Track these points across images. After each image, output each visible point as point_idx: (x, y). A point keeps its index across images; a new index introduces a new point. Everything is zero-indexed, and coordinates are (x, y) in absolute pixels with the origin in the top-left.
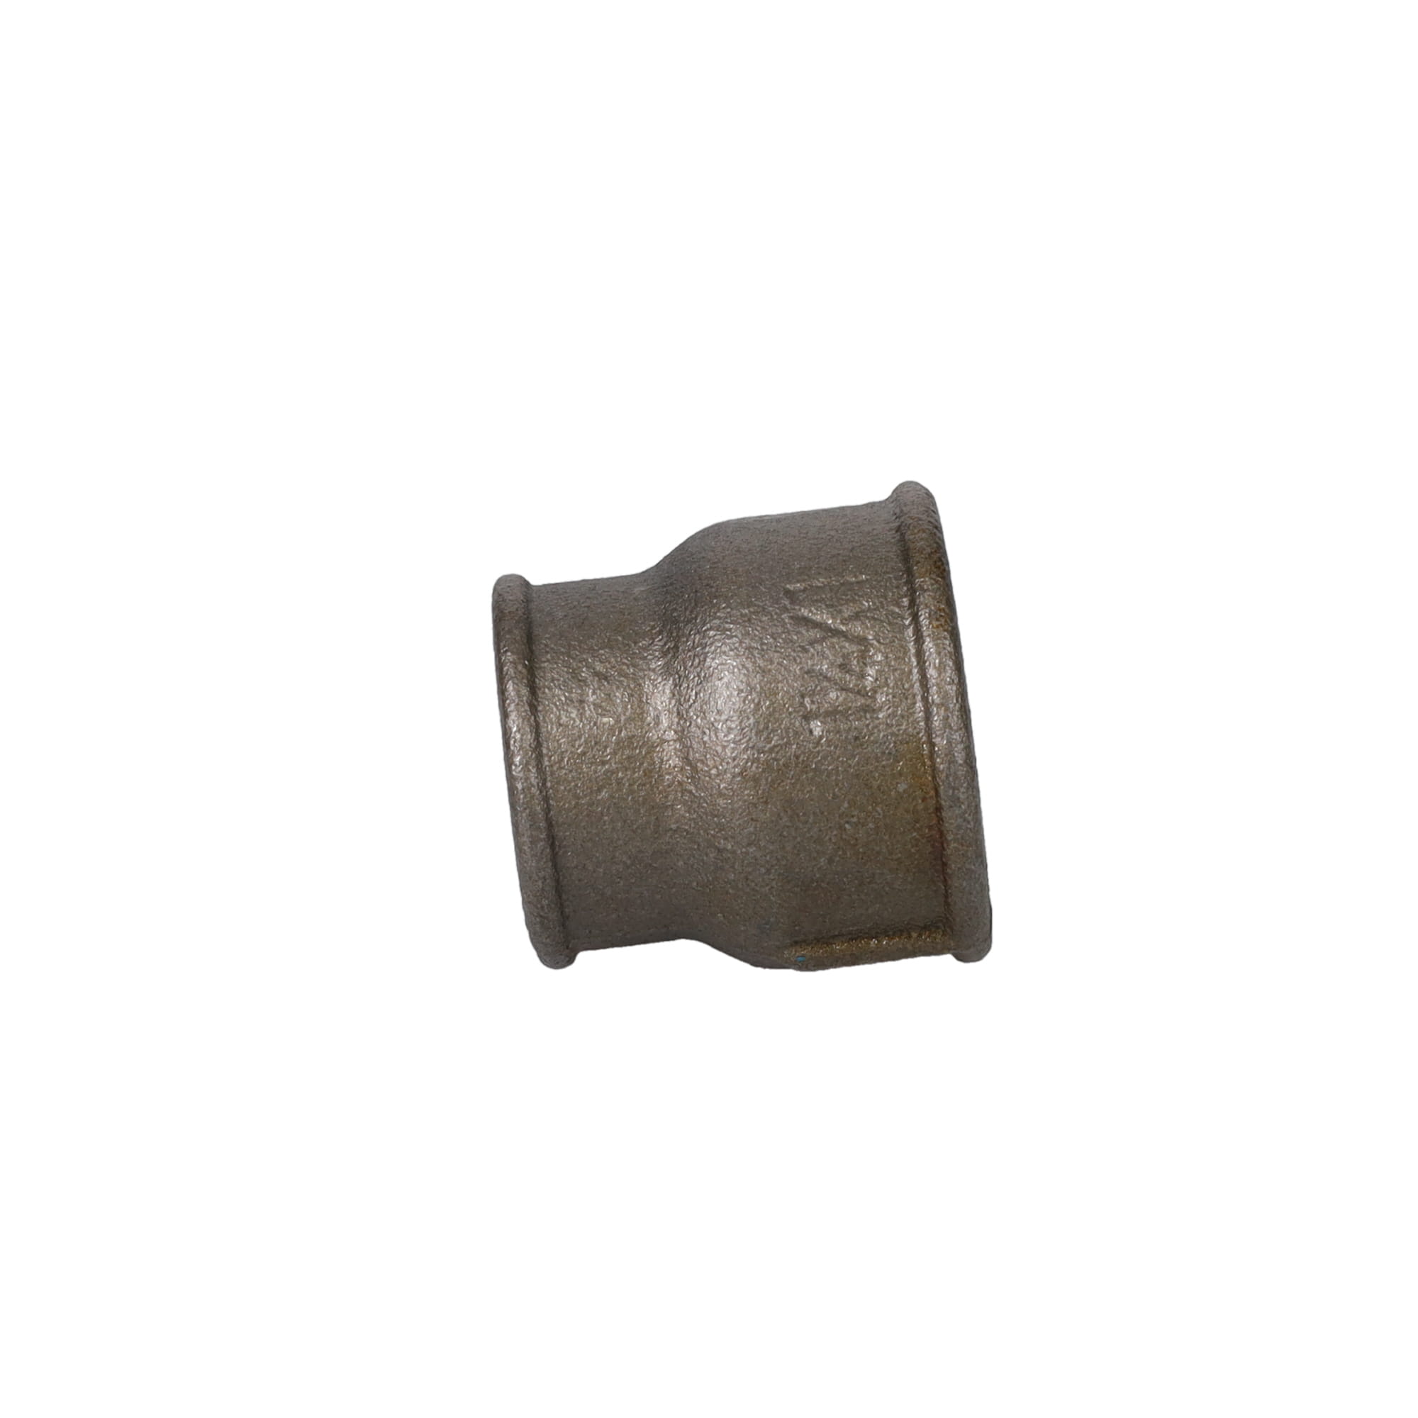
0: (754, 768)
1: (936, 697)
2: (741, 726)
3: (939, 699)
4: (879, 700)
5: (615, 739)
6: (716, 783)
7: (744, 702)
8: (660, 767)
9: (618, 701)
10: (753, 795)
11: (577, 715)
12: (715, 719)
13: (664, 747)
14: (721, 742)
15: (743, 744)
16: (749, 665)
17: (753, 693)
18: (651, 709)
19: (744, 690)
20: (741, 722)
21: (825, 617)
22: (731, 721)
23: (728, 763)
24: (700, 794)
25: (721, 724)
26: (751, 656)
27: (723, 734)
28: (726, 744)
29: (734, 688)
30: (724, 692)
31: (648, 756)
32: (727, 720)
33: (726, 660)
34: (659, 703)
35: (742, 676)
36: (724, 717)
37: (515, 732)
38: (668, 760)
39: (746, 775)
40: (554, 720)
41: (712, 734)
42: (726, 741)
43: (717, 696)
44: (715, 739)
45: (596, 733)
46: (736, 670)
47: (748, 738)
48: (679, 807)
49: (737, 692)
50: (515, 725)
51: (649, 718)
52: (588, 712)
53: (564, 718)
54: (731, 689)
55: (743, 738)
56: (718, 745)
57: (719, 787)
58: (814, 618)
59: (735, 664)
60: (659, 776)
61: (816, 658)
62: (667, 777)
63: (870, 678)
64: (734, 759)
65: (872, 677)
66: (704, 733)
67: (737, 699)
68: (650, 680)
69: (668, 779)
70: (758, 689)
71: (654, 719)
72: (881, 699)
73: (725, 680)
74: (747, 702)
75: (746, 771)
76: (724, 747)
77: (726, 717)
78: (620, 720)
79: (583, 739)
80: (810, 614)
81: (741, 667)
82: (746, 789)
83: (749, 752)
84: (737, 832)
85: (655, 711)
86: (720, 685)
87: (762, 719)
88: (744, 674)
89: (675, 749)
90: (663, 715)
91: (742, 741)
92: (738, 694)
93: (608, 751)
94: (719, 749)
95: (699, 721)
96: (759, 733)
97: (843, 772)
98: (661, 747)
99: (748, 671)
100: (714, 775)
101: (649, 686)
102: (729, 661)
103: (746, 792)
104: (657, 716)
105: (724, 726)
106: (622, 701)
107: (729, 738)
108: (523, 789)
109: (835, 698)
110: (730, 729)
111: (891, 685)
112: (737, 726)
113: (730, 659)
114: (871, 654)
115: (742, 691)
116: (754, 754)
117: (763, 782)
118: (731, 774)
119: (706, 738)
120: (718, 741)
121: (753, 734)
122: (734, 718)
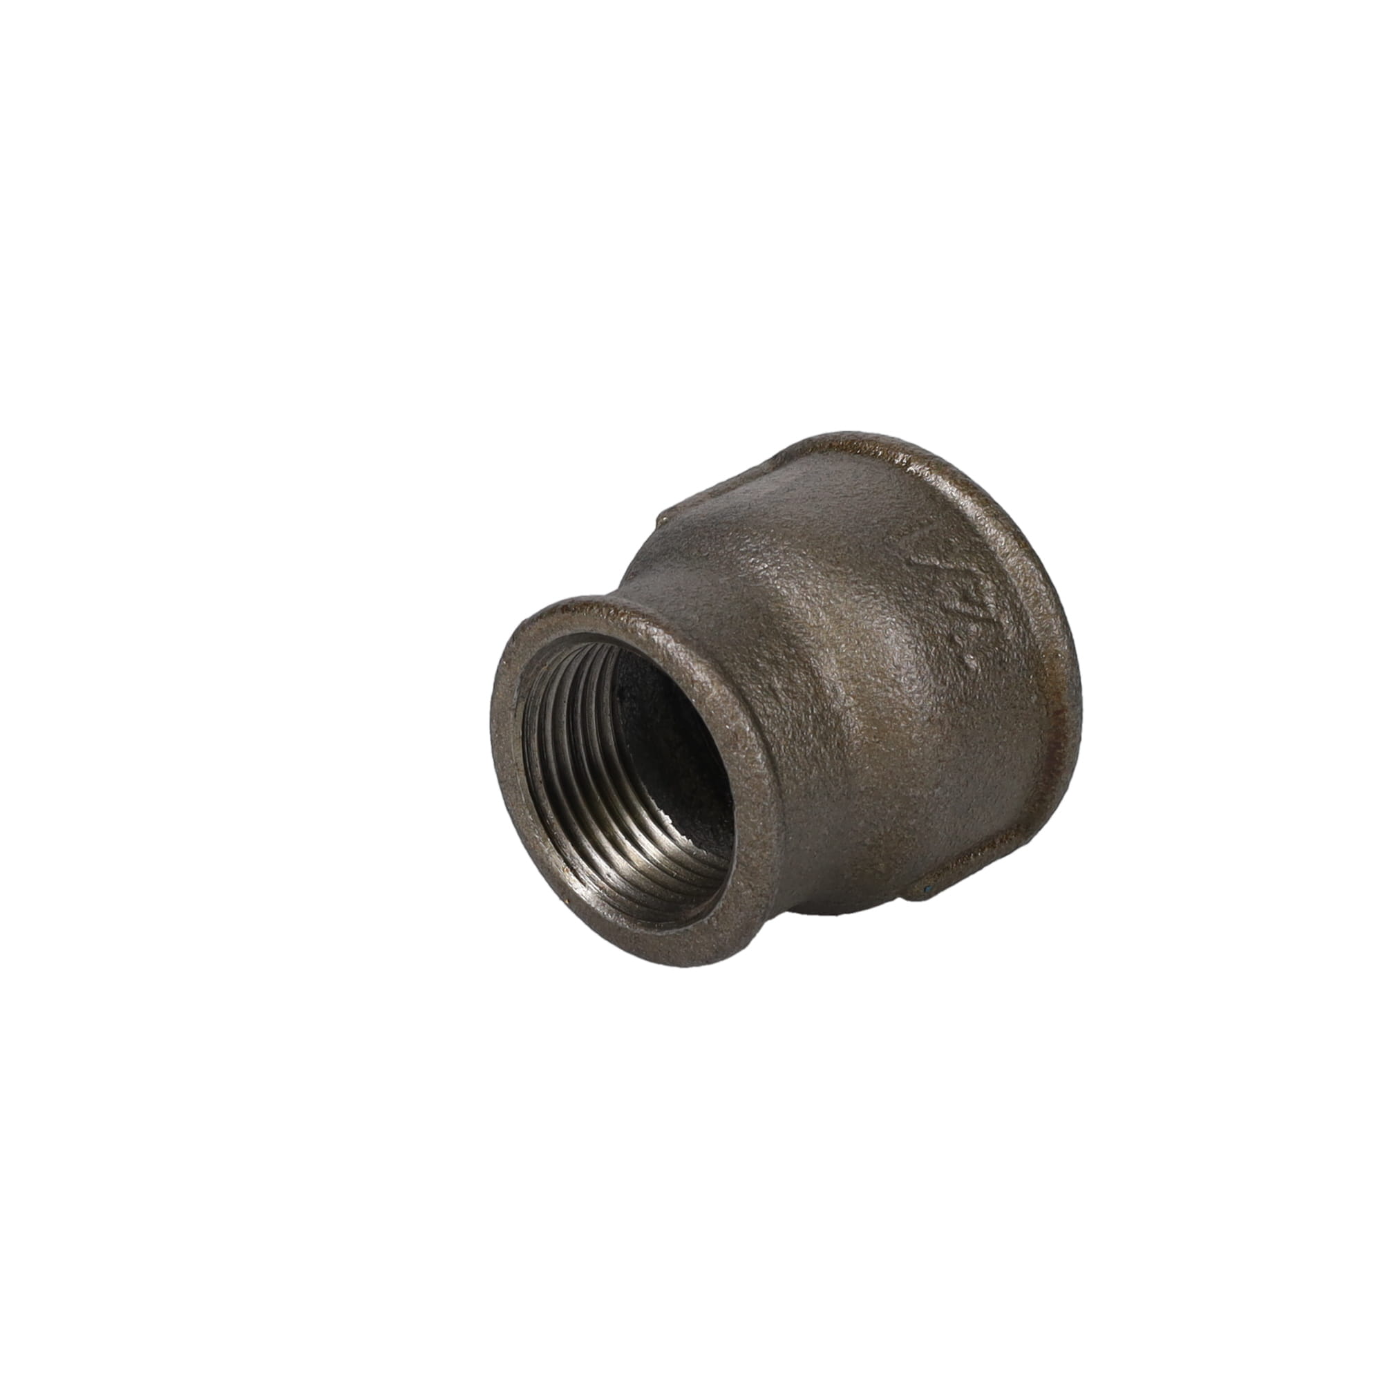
0: (939, 712)
1: (1050, 608)
2: (920, 675)
3: (1053, 609)
4: (1004, 624)
5: (812, 718)
6: (906, 734)
7: (916, 652)
8: (849, 735)
9: (799, 682)
10: (940, 738)
11: (776, 704)
12: (895, 675)
13: (848, 715)
14: (906, 695)
15: (926, 692)
16: (906, 618)
17: (920, 643)
18: (826, 682)
19: (913, 642)
20: (919, 672)
21: (932, 561)
22: (911, 673)
23: (916, 713)
24: (890, 750)
25: (903, 678)
26: (903, 610)
27: (907, 687)
28: (911, 695)
29: (903, 642)
30: (896, 648)
31: (838, 727)
32: (907, 673)
33: (885, 619)
34: (830, 675)
35: (905, 629)
36: (903, 671)
37: (749, 732)
38: (854, 726)
39: (933, 720)
40: (761, 713)
41: (896, 690)
42: (910, 693)
43: (891, 653)
44: (899, 694)
45: (796, 716)
46: (898, 625)
47: (928, 685)
48: (867, 768)
49: (907, 646)
50: (747, 725)
51: (828, 691)
52: (783, 699)
53: (768, 709)
54: (901, 644)
55: (926, 686)
56: (904, 699)
57: (910, 738)
58: (924, 563)
59: (894, 620)
60: (849, 743)
61: (949, 598)
62: (856, 742)
63: (991, 605)
64: (921, 708)
65: (992, 604)
66: (888, 691)
67: (910, 651)
68: (813, 656)
69: (857, 744)
70: (922, 638)
71: (832, 691)
72: (1005, 622)
73: (893, 636)
74: (918, 652)
75: (933, 716)
76: (910, 699)
77: (906, 671)
78: (809, 700)
79: (789, 725)
80: (920, 561)
81: (900, 622)
82: (934, 733)
83: (932, 698)
84: (927, 777)
85: (830, 683)
86: (890, 643)
87: (934, 664)
88: (906, 627)
89: (858, 713)
90: (837, 685)
91: (925, 689)
92: (909, 647)
93: (810, 730)
94: (906, 702)
95: (879, 681)
96: (936, 678)
97: (997, 697)
98: (845, 715)
99: (908, 623)
100: (904, 727)
101: (814, 662)
102: (888, 619)
103: (934, 737)
104: (834, 687)
105: (906, 679)
106: (802, 681)
107: (913, 690)
108: (769, 785)
109: (976, 631)
110: (912, 681)
111: (1009, 607)
112: (917, 676)
113: (888, 617)
114: (982, 583)
115: (910, 643)
116: (936, 699)
117: (946, 722)
118: (920, 722)
119: (890, 695)
120: (903, 696)
121: (932, 680)
122: (913, 670)
